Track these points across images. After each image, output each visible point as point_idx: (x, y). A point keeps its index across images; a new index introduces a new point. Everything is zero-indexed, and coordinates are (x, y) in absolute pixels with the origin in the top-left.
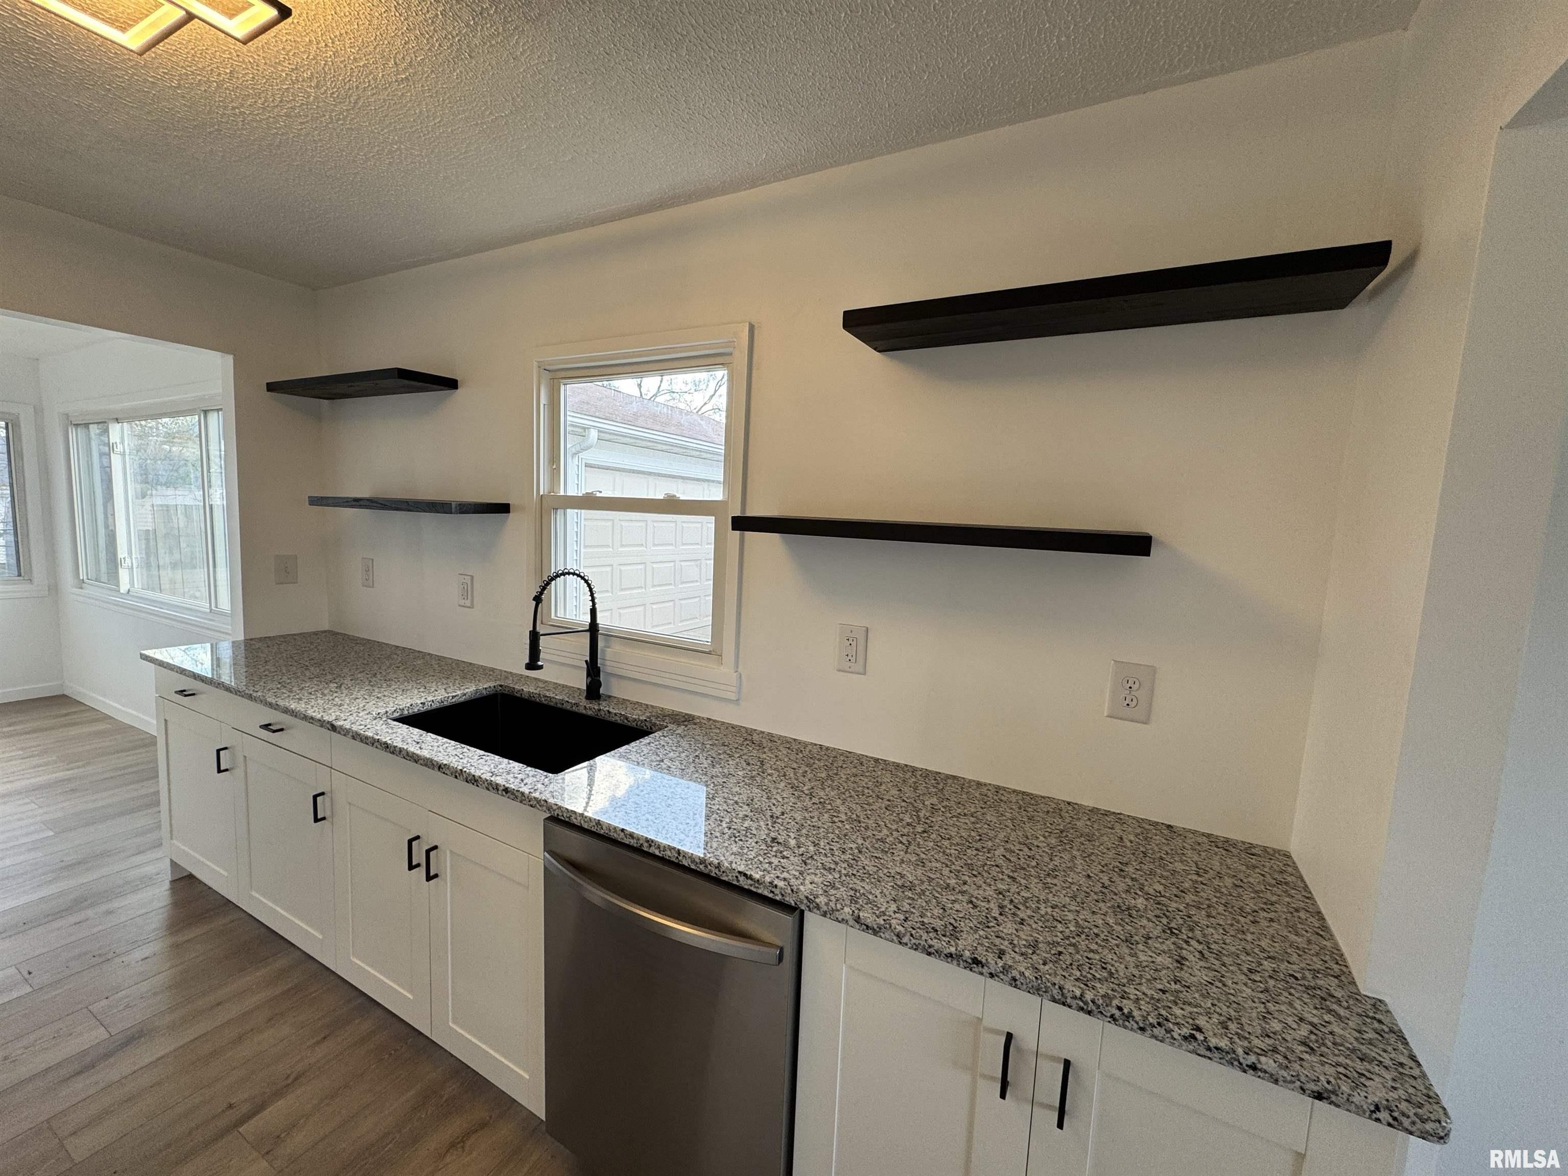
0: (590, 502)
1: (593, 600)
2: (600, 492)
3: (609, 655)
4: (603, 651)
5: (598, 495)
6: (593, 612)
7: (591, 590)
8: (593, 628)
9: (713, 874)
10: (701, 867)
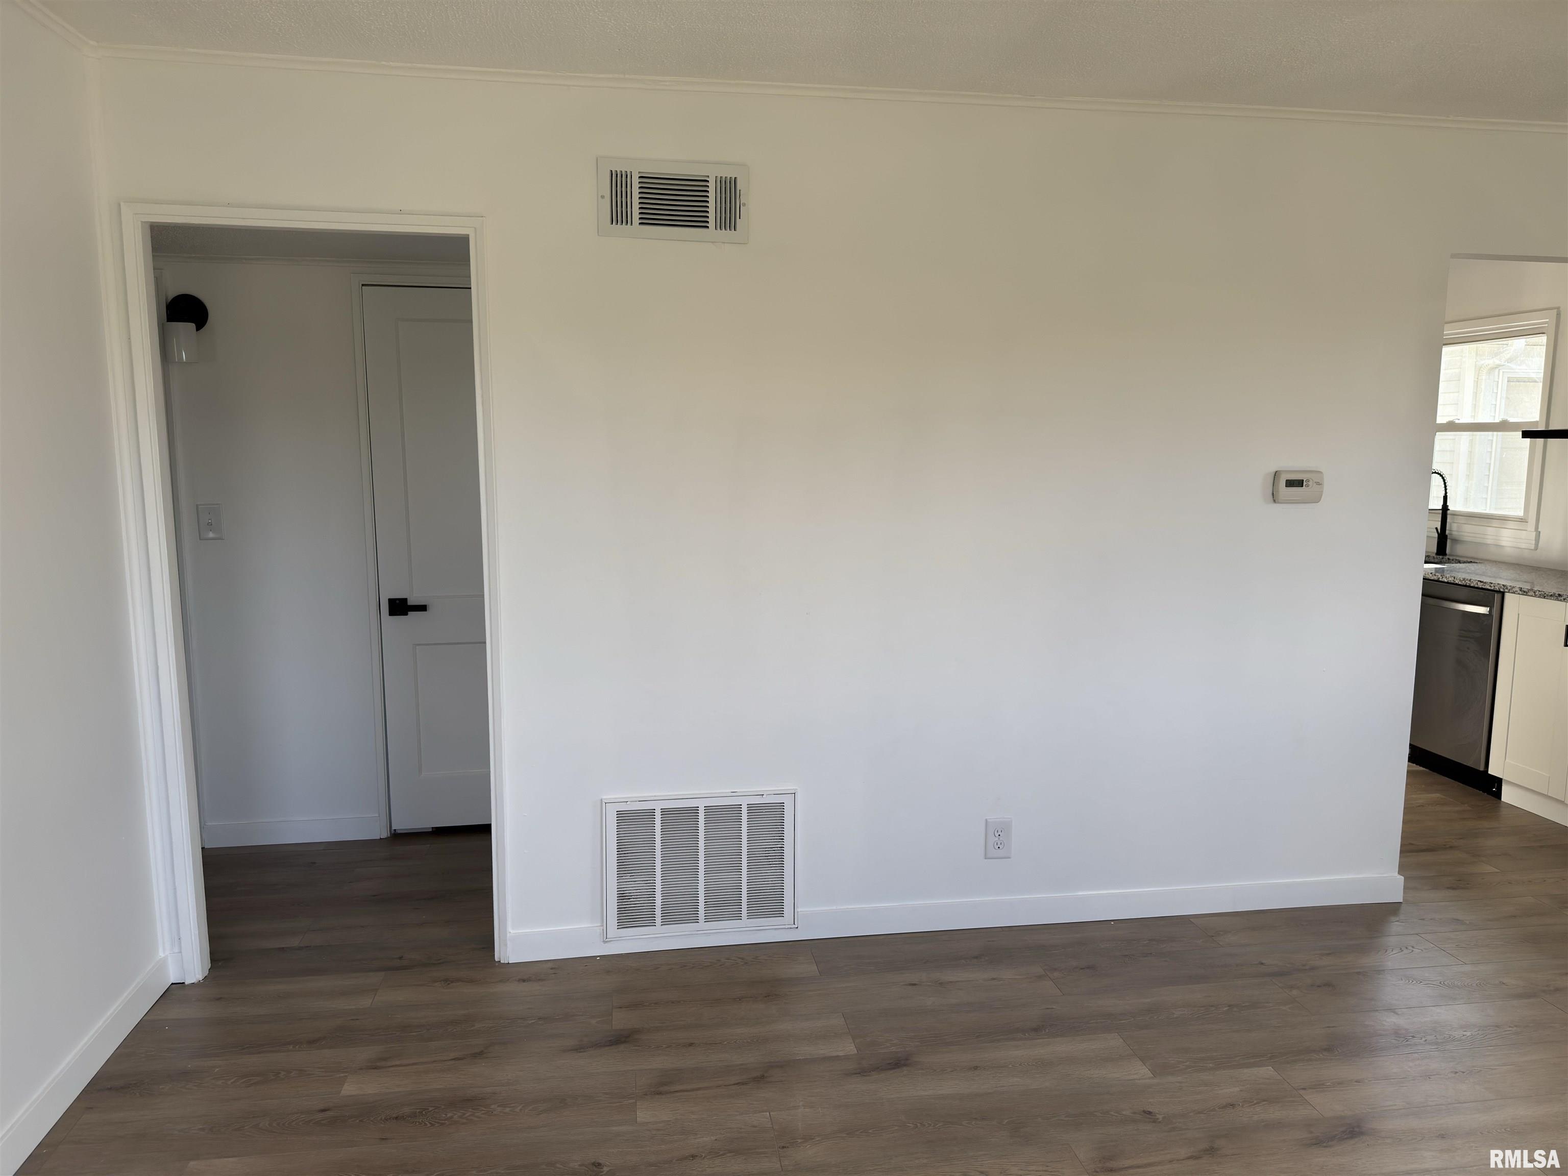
0: (1452, 427)
1: (1446, 489)
2: (1459, 419)
3: (1453, 527)
4: (1451, 524)
5: (1457, 421)
6: (1445, 498)
7: (1445, 483)
8: (1445, 508)
9: (1468, 584)
10: (1463, 582)
